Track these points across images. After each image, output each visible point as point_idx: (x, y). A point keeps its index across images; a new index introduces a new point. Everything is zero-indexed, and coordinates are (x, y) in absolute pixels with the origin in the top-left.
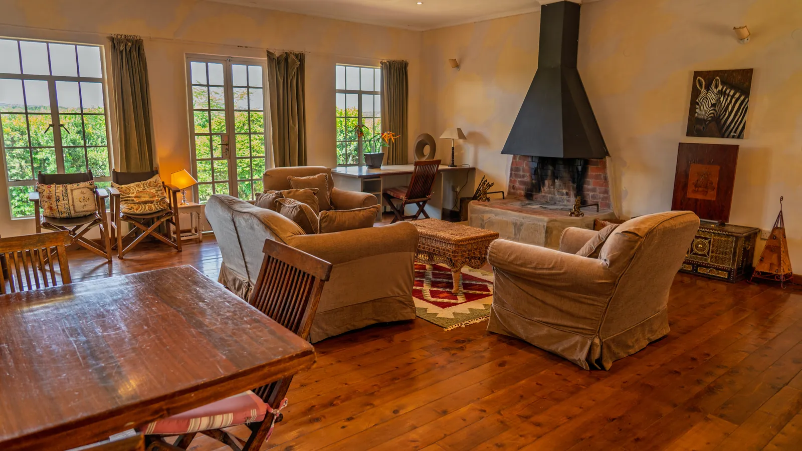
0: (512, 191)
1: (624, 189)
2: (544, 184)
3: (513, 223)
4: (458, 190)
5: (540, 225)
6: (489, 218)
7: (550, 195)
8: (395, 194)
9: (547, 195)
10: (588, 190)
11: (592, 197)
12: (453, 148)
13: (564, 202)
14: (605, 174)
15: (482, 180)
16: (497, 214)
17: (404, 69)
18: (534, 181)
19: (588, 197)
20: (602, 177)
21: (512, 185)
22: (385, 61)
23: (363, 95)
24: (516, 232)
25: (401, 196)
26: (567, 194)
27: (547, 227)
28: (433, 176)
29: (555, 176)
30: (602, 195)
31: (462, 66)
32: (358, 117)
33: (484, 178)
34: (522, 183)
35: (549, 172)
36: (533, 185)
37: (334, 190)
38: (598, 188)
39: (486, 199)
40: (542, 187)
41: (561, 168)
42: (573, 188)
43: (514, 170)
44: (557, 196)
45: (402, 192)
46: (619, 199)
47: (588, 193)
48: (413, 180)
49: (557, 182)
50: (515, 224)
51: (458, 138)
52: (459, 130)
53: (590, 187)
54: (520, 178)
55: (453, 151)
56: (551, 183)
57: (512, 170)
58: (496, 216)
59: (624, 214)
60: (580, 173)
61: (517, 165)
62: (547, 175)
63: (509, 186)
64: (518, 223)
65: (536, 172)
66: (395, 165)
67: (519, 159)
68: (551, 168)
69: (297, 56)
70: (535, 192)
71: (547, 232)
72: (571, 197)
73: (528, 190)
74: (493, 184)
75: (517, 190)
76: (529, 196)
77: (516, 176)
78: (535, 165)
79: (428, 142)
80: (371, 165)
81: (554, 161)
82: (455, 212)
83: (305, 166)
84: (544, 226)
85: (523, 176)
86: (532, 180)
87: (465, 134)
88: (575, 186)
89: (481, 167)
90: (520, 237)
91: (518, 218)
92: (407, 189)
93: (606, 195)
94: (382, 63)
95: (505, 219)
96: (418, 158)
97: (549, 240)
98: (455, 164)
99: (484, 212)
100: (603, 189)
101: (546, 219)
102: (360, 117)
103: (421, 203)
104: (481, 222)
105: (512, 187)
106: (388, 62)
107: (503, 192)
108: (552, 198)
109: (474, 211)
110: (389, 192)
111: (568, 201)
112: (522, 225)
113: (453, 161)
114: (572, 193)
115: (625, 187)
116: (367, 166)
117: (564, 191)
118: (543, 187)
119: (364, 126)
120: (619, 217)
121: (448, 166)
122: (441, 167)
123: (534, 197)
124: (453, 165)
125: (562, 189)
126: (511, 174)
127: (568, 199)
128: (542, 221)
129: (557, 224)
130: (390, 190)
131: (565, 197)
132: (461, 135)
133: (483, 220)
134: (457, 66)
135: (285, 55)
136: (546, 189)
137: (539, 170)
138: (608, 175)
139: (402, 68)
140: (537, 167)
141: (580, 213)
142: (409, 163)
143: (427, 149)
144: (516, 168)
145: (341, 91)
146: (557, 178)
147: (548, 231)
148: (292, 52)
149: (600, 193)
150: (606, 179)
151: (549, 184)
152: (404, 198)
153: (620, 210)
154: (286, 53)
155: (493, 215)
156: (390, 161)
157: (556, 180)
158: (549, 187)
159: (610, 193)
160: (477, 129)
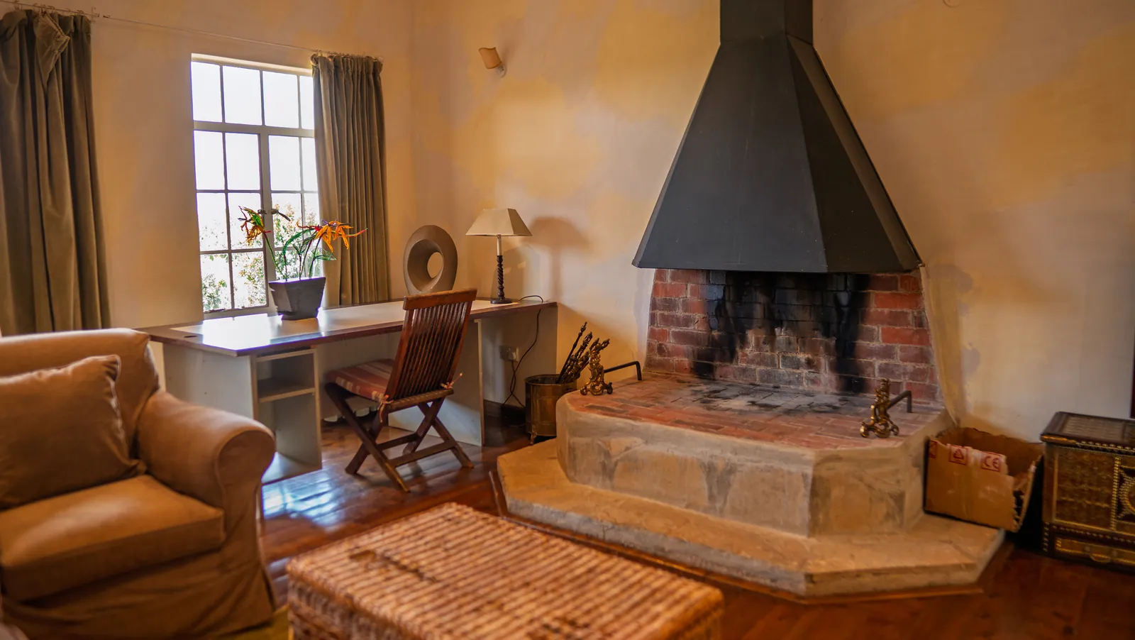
0: (658, 358)
1: (969, 348)
2: (744, 342)
3: (702, 465)
4: (516, 356)
5: (790, 473)
6: (627, 449)
7: (762, 368)
8: (358, 388)
9: (753, 367)
10: (871, 353)
11: (882, 370)
12: (500, 258)
13: (800, 383)
14: (919, 312)
15: (580, 335)
16: (648, 438)
17: (371, 77)
18: (715, 333)
19: (869, 370)
20: (910, 318)
21: (655, 343)
22: (325, 55)
23: (271, 137)
24: (715, 491)
25: (374, 393)
26: (809, 363)
27: (814, 479)
28: (459, 332)
29: (773, 321)
30: (910, 366)
31: (511, 66)
32: (261, 192)
33: (583, 330)
34: (682, 337)
35: (758, 311)
36: (713, 342)
37: (155, 404)
38: (897, 347)
39: (602, 388)
40: (738, 349)
41: (792, 298)
42: (827, 347)
43: (661, 305)
44: (782, 370)
45: (377, 379)
46: (956, 373)
47: (869, 360)
48: (406, 345)
49: (781, 334)
50: (709, 469)
51: (512, 234)
52: (513, 214)
53: (876, 344)
54: (678, 325)
55: (500, 265)
56: (763, 336)
57: (654, 306)
58: (646, 442)
59: (971, 410)
60: (846, 310)
61: (666, 293)
62: (750, 317)
63: (649, 345)
64: (720, 465)
65: (719, 310)
66: (361, 303)
67: (673, 278)
68: (762, 298)
69: (63, 22)
70: (722, 360)
71: (814, 493)
72: (822, 370)
73: (700, 355)
74: (607, 343)
75: (670, 354)
76: (703, 369)
77: (667, 320)
78: (717, 293)
79: (436, 245)
80: (290, 309)
81: (770, 281)
82: (514, 409)
83: (103, 327)
84: (805, 476)
85: (687, 322)
86: (711, 329)
87: (527, 222)
88: (832, 342)
89: (568, 299)
90: (728, 505)
91: (717, 452)
92: (390, 369)
93: (922, 366)
94: (315, 59)
95: (677, 453)
96: (418, 287)
97: (821, 516)
98: (506, 296)
99: (610, 432)
100: (913, 348)
101: (810, 454)
102: (265, 191)
103: (430, 404)
104: (602, 458)
105: (657, 347)
106: (331, 57)
107: (637, 364)
108: (769, 374)
109: (579, 429)
110: (341, 382)
111: (814, 382)
112: (731, 470)
113: (502, 289)
114: (824, 361)
115: (970, 344)
116: (279, 313)
117: (802, 357)
118: (742, 348)
119: (276, 212)
120: (958, 421)
121: (492, 299)
122: (478, 306)
123: (718, 373)
124: (502, 298)
125: (795, 350)
126: (653, 318)
127: (812, 376)
128: (799, 460)
129: (841, 468)
130: (343, 376)
131: (804, 372)
132: (519, 227)
133: (608, 454)
134: (498, 63)
135: (24, 16)
136: (750, 351)
137: (728, 306)
138: (927, 313)
139: (368, 74)
140: (723, 299)
141: (890, 427)
142: (393, 298)
143: (436, 264)
144: (666, 300)
145: (209, 127)
146: (780, 324)
147: (818, 490)
148: (50, 11)
149: (903, 360)
150: (920, 323)
151: (757, 340)
152: (381, 396)
153: (960, 401)
154: (29, 12)
155: (639, 440)
156: (347, 295)
157: (777, 330)
158: (758, 346)
159: (935, 360)
160: (557, 210)
